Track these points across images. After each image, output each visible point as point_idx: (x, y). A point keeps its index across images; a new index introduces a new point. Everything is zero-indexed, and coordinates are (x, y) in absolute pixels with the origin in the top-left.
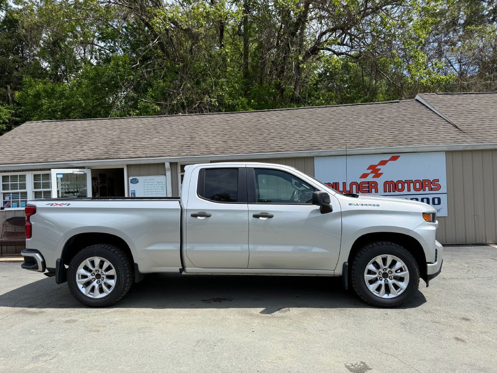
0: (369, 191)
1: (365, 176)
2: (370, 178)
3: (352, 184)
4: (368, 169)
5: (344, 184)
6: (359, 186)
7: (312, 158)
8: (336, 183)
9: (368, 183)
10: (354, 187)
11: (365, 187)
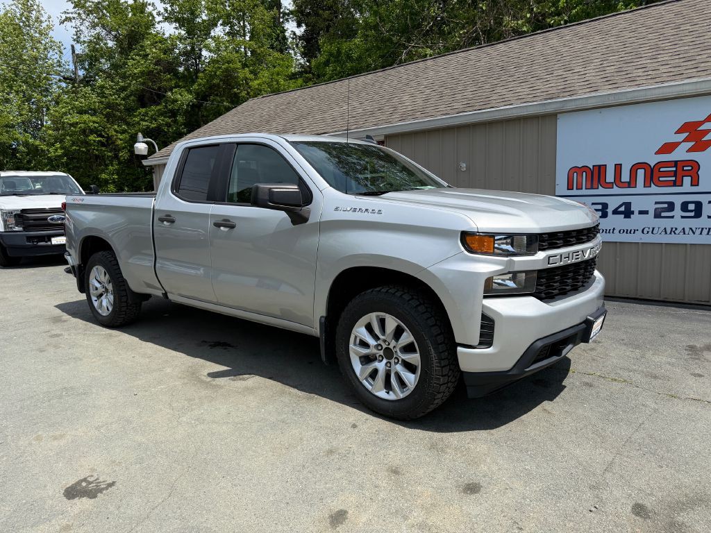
0: (675, 182)
1: (668, 148)
2: (680, 154)
3: (634, 170)
4: (678, 132)
5: (618, 167)
6: (652, 170)
7: (552, 117)
8: (600, 166)
9: (676, 163)
10: (641, 173)
11: (667, 174)
